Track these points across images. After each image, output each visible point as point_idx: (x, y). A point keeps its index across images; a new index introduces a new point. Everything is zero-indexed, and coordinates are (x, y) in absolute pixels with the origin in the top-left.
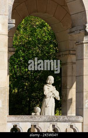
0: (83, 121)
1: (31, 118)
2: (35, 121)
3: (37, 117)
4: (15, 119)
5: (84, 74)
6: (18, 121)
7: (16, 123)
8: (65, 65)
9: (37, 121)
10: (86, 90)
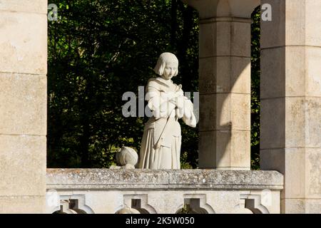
0: (284, 186)
1: (125, 175)
2: (136, 186)
3: (142, 175)
4: (70, 182)
5: (287, 43)
6: (80, 187)
7: (75, 193)
8: (209, 23)
9: (143, 186)
10: (292, 90)
